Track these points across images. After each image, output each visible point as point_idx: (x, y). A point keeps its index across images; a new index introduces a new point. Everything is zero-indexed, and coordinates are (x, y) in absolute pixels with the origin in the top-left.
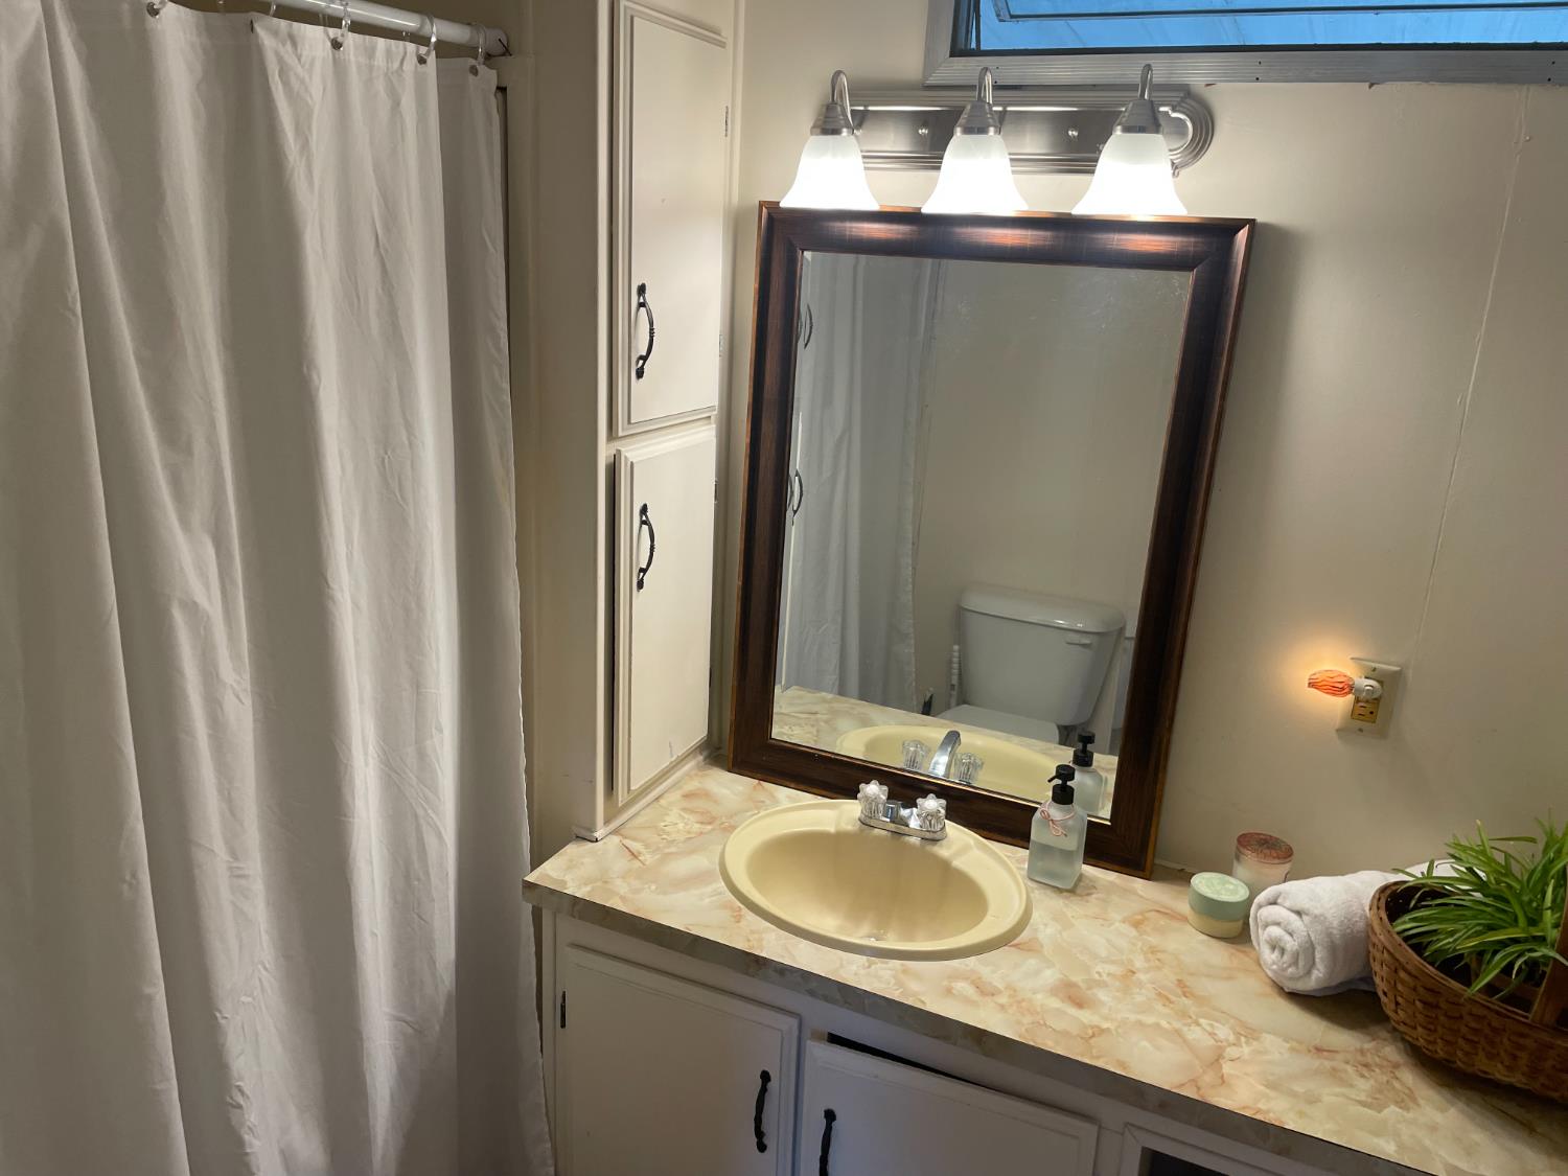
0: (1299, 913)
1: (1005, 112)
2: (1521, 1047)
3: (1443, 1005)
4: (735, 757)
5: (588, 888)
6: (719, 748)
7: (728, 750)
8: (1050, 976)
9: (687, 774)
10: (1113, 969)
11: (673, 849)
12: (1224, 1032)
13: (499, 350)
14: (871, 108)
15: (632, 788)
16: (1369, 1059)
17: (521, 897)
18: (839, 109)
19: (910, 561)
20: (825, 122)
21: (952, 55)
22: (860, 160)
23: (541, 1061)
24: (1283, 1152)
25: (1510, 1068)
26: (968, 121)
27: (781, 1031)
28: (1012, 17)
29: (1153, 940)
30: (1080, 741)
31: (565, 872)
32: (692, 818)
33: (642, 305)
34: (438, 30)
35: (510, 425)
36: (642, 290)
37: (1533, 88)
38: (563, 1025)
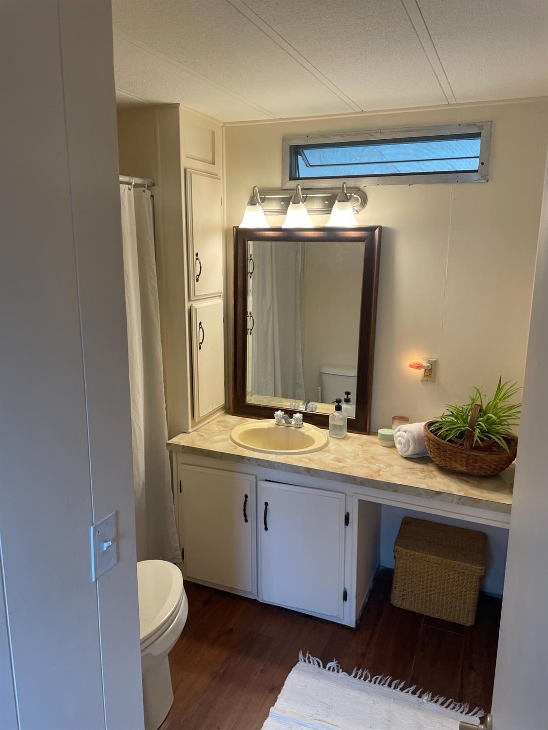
0: (405, 432)
1: (307, 197)
2: (463, 457)
3: (441, 448)
4: (234, 410)
5: (187, 444)
6: (228, 410)
7: (232, 410)
8: (332, 457)
9: (218, 416)
10: (352, 455)
11: (215, 434)
12: (382, 466)
13: (153, 274)
14: (266, 197)
15: (201, 416)
16: (425, 470)
17: (166, 448)
18: (255, 197)
19: (301, 357)
20: (251, 202)
21: (290, 180)
22: (263, 212)
23: (173, 507)
24: (395, 491)
25: (461, 465)
26: (294, 200)
27: (250, 480)
28: (310, 166)
29: (366, 448)
30: (346, 394)
31: (180, 440)
32: (220, 427)
33: (197, 259)
34: (135, 181)
35: (157, 297)
36: (197, 254)
37: (454, 184)
38: (181, 492)
